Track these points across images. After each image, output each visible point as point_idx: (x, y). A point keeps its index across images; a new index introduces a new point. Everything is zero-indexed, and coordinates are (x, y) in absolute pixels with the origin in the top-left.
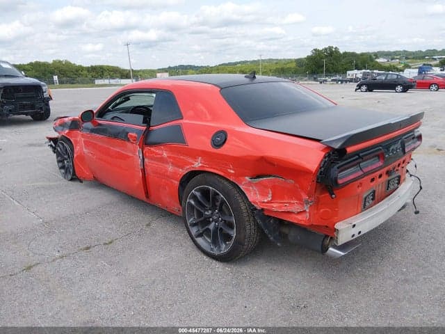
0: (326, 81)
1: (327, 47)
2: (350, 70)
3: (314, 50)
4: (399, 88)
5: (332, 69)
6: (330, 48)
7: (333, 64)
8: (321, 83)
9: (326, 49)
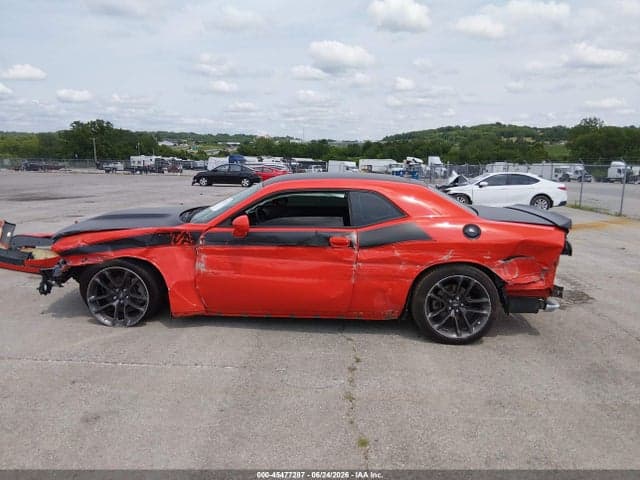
0: (115, 169)
1: (94, 120)
2: (135, 155)
3: (75, 123)
4: (246, 182)
5: (107, 151)
6: (100, 122)
7: (106, 144)
8: (108, 171)
9: (93, 123)
